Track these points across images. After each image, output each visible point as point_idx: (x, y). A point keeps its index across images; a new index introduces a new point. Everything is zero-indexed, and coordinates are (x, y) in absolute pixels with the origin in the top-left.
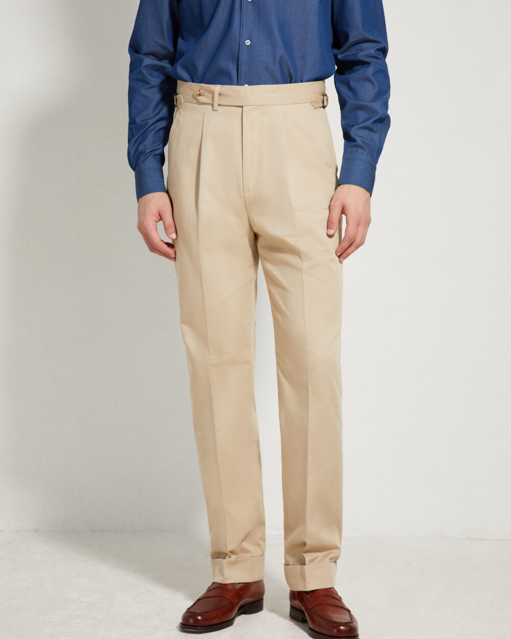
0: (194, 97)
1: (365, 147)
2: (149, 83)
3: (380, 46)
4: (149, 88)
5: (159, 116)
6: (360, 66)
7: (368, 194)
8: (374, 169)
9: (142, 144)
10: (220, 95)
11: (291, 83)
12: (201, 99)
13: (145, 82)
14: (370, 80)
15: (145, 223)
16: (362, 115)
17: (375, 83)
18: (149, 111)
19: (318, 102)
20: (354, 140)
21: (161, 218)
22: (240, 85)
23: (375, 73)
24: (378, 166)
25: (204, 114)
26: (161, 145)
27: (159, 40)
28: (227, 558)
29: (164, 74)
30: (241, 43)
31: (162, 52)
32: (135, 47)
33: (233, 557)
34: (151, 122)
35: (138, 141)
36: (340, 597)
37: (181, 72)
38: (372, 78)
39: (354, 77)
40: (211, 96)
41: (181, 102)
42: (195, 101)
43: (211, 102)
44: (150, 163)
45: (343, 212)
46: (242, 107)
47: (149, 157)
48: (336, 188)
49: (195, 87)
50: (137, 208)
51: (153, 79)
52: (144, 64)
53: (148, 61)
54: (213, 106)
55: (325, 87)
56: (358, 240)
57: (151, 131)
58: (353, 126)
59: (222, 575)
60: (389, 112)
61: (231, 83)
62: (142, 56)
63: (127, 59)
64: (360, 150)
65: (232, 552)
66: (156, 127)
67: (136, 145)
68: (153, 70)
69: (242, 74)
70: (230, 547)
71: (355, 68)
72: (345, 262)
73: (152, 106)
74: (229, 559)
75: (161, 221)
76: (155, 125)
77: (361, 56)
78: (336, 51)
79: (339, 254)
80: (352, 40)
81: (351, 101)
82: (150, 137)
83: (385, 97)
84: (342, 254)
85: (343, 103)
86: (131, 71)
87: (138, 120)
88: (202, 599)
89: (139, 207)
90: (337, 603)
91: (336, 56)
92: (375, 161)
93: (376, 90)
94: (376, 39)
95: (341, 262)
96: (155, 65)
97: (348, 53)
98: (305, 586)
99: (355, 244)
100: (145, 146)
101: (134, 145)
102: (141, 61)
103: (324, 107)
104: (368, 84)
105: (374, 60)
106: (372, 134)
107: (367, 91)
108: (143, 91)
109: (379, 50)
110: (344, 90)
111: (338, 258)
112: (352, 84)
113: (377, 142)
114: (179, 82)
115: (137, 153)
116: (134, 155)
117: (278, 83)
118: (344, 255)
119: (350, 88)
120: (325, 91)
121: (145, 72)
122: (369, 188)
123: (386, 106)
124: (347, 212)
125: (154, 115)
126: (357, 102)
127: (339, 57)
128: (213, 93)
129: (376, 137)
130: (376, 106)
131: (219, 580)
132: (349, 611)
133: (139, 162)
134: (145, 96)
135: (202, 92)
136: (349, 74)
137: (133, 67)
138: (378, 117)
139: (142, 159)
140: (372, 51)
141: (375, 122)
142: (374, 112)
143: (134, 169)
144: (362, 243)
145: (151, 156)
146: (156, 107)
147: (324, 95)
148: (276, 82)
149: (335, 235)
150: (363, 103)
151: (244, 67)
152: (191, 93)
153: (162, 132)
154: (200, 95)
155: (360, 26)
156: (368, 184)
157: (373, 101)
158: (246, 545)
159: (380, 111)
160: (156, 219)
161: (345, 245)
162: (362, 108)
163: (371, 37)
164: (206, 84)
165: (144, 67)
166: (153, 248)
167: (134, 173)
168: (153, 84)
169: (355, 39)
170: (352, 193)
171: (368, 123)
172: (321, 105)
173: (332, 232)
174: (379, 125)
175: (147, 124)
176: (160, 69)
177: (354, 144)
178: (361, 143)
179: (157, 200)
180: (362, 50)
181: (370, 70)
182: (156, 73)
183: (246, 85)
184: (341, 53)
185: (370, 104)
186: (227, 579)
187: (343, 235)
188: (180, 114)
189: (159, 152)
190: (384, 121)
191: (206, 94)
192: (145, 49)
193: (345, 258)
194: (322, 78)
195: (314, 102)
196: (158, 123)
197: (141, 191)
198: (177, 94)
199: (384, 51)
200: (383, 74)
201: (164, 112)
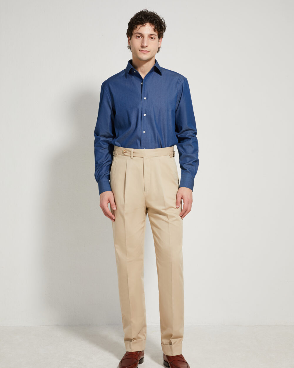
0: (123, 153)
1: (190, 172)
2: (103, 147)
3: (195, 132)
4: (104, 149)
5: (107, 160)
6: (187, 140)
7: (192, 191)
8: (193, 180)
9: (101, 172)
10: (134, 152)
11: (161, 148)
12: (126, 154)
13: (101, 147)
14: (191, 145)
15: (103, 204)
16: (188, 159)
17: (193, 146)
18: (103, 158)
19: (172, 155)
20: (186, 170)
21: (109, 202)
22: (142, 149)
23: (193, 143)
24: (195, 179)
25: (127, 160)
26: (109, 172)
27: (107, 130)
28: (132, 341)
29: (109, 143)
30: (141, 132)
31: (107, 135)
32: (97, 133)
33: (135, 341)
34: (104, 163)
35: (99, 171)
36: (183, 357)
37: (116, 143)
38: (192, 145)
39: (185, 144)
40: (130, 153)
41: (116, 154)
42: (123, 154)
43: (130, 155)
44: (105, 179)
45: (182, 198)
46: (143, 157)
47: (104, 177)
48: (178, 189)
49: (123, 149)
50: (99, 198)
51: (105, 146)
52: (100, 140)
53: (102, 139)
54: (131, 157)
55: (174, 149)
56: (189, 210)
57: (104, 166)
58: (184, 164)
59: (131, 348)
60: (199, 158)
61: (138, 148)
62: (100, 137)
63: (93, 138)
64: (188, 173)
65: (134, 339)
66: (106, 165)
67: (98, 172)
68: (104, 142)
69: (142, 145)
70: (133, 337)
71: (185, 140)
72: (184, 219)
73: (104, 156)
74: (133, 342)
75: (109, 203)
76: (106, 164)
77: (187, 136)
78: (177, 133)
79: (181, 216)
80: (183, 129)
81: (184, 154)
82: (104, 169)
83: (197, 152)
84: (183, 215)
85: (180, 154)
86: (95, 143)
87: (99, 162)
88: (124, 359)
89: (100, 197)
90: (182, 360)
91: (177, 136)
92: (194, 178)
93: (194, 149)
94: (192, 129)
95: (182, 219)
96: (105, 140)
97: (182, 135)
98: (172, 354)
99: (187, 211)
100: (102, 172)
101: (97, 172)
102: (100, 139)
103: (174, 156)
104: (190, 147)
105: (192, 137)
106: (192, 167)
107: (190, 150)
108: (100, 151)
109: (194, 133)
110: (181, 149)
111: (181, 217)
112: (184, 147)
113: (195, 170)
114: (115, 146)
115: (99, 175)
116: (98, 176)
117: (157, 148)
118: (183, 216)
119: (183, 148)
120: (174, 150)
121: (101, 143)
122: (192, 188)
123: (197, 155)
124: (184, 198)
125: (106, 159)
126: (186, 154)
127: (178, 136)
128: (131, 152)
129: (194, 168)
130: (194, 155)
131: (129, 351)
132: (187, 363)
133: (100, 179)
134: (101, 153)
135: (126, 151)
136: (182, 143)
137: (96, 142)
138: (195, 160)
139: (101, 178)
140: (192, 134)
141: (193, 162)
142: (193, 158)
143: (98, 182)
144: (190, 210)
145: (105, 177)
146: (106, 156)
147: (174, 152)
148: (156, 148)
149: (179, 208)
150: (188, 155)
151: (143, 142)
152: (122, 151)
153: (109, 166)
154: (125, 152)
155: (187, 124)
156: (191, 187)
157: (193, 153)
158: (140, 336)
159: (196, 158)
160: (107, 202)
161: (183, 212)
162: (188, 156)
163: (191, 128)
164: (128, 148)
165: (101, 141)
166: (106, 214)
167: (98, 183)
168: (104, 148)
169: (185, 129)
170: (185, 190)
171: (191, 162)
172: (173, 156)
173: (178, 206)
174: (195, 163)
175: (103, 163)
176: (107, 142)
177: (186, 171)
178: (188, 171)
179: (108, 194)
180: (187, 133)
181: (191, 142)
182: (105, 143)
183: (144, 149)
184: (179, 135)
185: (191, 155)
186: (133, 350)
187: (183, 208)
188: (116, 159)
189: (108, 174)
190: (197, 161)
191: (128, 152)
192: (101, 134)
193: (184, 217)
194: (173, 145)
195: (171, 155)
196: (107, 163)
197: (101, 191)
198: (114, 151)
199: (196, 133)
200: (196, 142)
201: (110, 158)
